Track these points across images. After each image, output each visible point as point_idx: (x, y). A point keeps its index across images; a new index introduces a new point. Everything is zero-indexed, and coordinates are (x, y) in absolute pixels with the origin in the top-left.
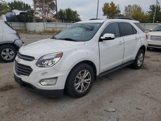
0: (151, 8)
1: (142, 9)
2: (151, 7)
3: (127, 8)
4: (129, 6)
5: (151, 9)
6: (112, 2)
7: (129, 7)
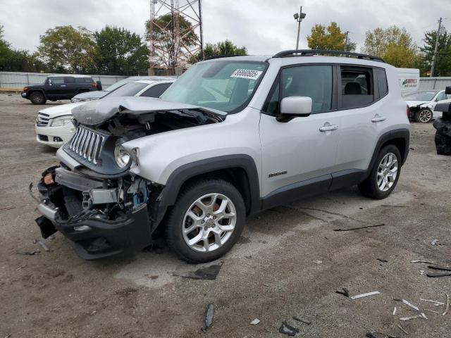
0: (428, 38)
1: (411, 39)
2: (428, 36)
3: (371, 37)
4: (378, 31)
5: (427, 41)
6: (334, 25)
7: (376, 34)
